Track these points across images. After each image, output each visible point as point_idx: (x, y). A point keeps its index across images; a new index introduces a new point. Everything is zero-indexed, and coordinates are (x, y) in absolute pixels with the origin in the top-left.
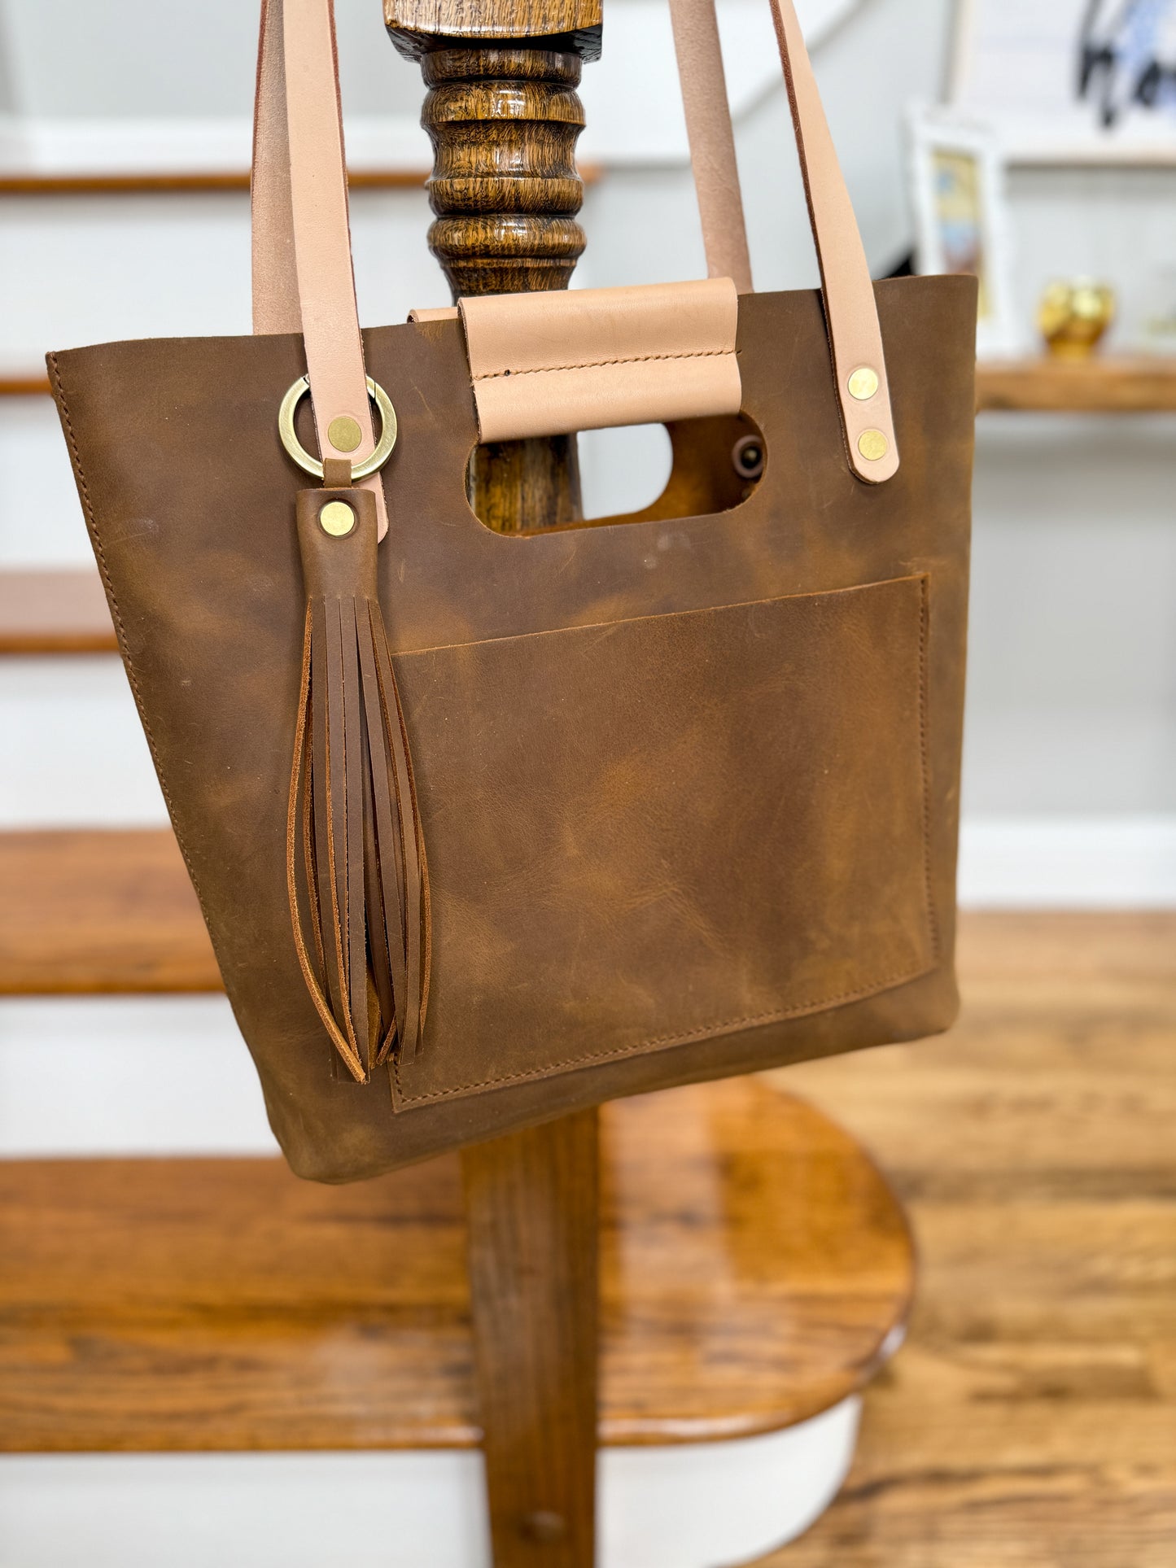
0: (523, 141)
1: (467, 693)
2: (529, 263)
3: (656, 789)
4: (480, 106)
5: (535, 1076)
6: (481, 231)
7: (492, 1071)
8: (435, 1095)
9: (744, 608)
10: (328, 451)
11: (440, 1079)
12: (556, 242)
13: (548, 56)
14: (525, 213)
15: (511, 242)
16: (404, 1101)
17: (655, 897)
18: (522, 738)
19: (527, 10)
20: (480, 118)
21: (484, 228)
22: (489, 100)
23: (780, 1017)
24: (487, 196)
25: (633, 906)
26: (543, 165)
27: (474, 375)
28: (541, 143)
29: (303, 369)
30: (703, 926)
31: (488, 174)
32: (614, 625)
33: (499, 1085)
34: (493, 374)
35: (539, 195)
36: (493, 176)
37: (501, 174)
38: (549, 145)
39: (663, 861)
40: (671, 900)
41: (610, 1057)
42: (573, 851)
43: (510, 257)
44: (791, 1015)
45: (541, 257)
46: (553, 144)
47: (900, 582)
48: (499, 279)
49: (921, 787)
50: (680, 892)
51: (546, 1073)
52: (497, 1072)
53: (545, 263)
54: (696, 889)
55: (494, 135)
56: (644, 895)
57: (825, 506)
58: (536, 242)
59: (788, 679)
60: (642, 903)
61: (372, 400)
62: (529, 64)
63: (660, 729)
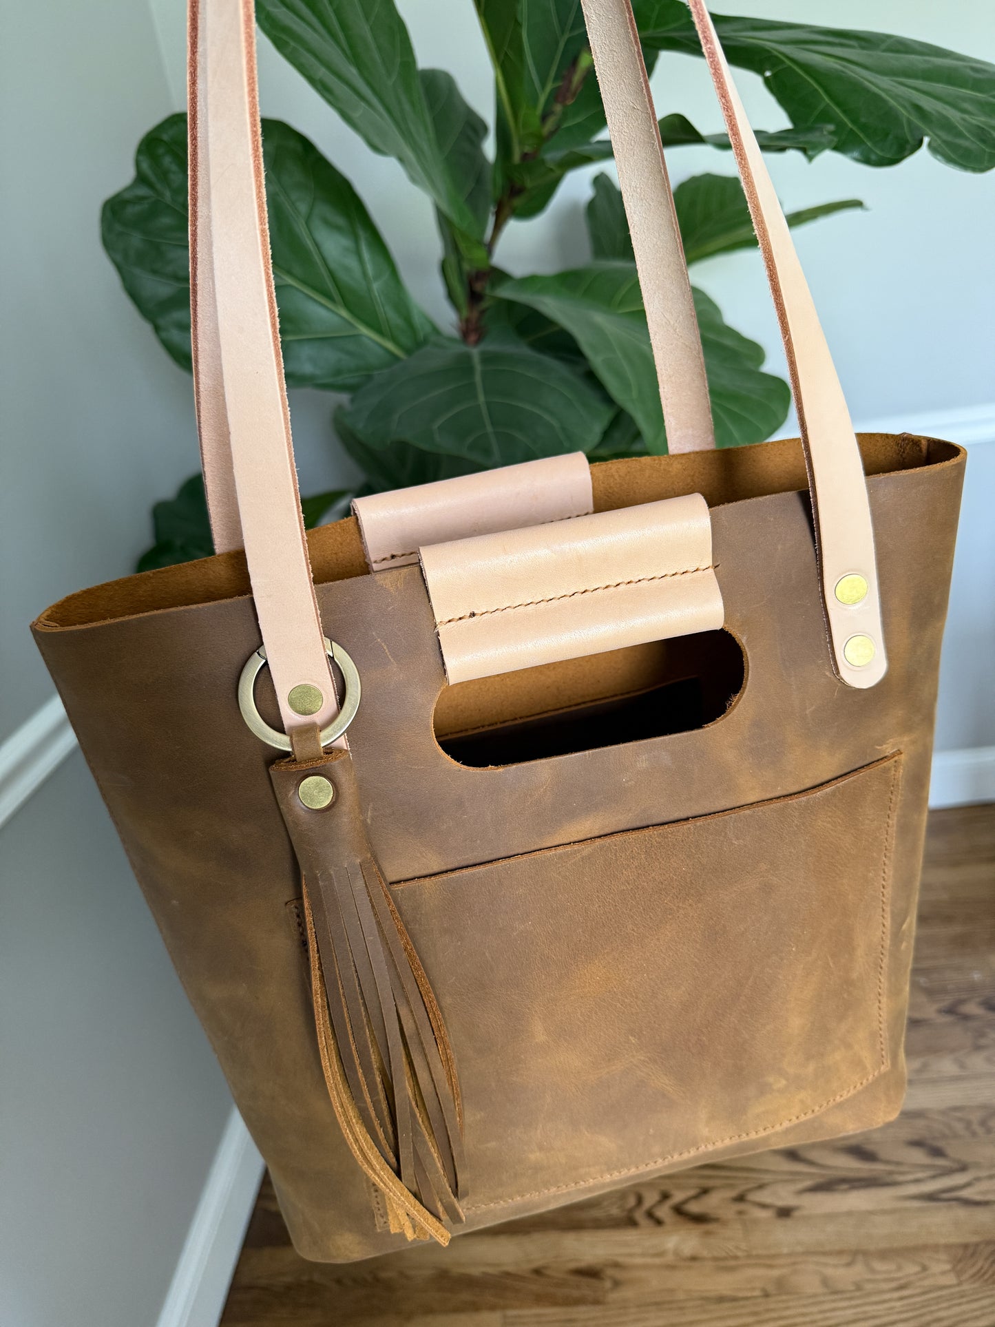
1: (433, 921)
3: (627, 981)
10: (290, 717)
17: (622, 1066)
18: (490, 952)
25: (599, 1075)
27: (438, 620)
29: (259, 646)
30: (667, 1082)
34: (458, 618)
39: (630, 1037)
40: (637, 1066)
42: (541, 1037)
50: (647, 1059)
54: (663, 1056)
56: (611, 1066)
57: (808, 712)
59: (762, 876)
60: (608, 1073)
61: (331, 659)
63: (633, 930)
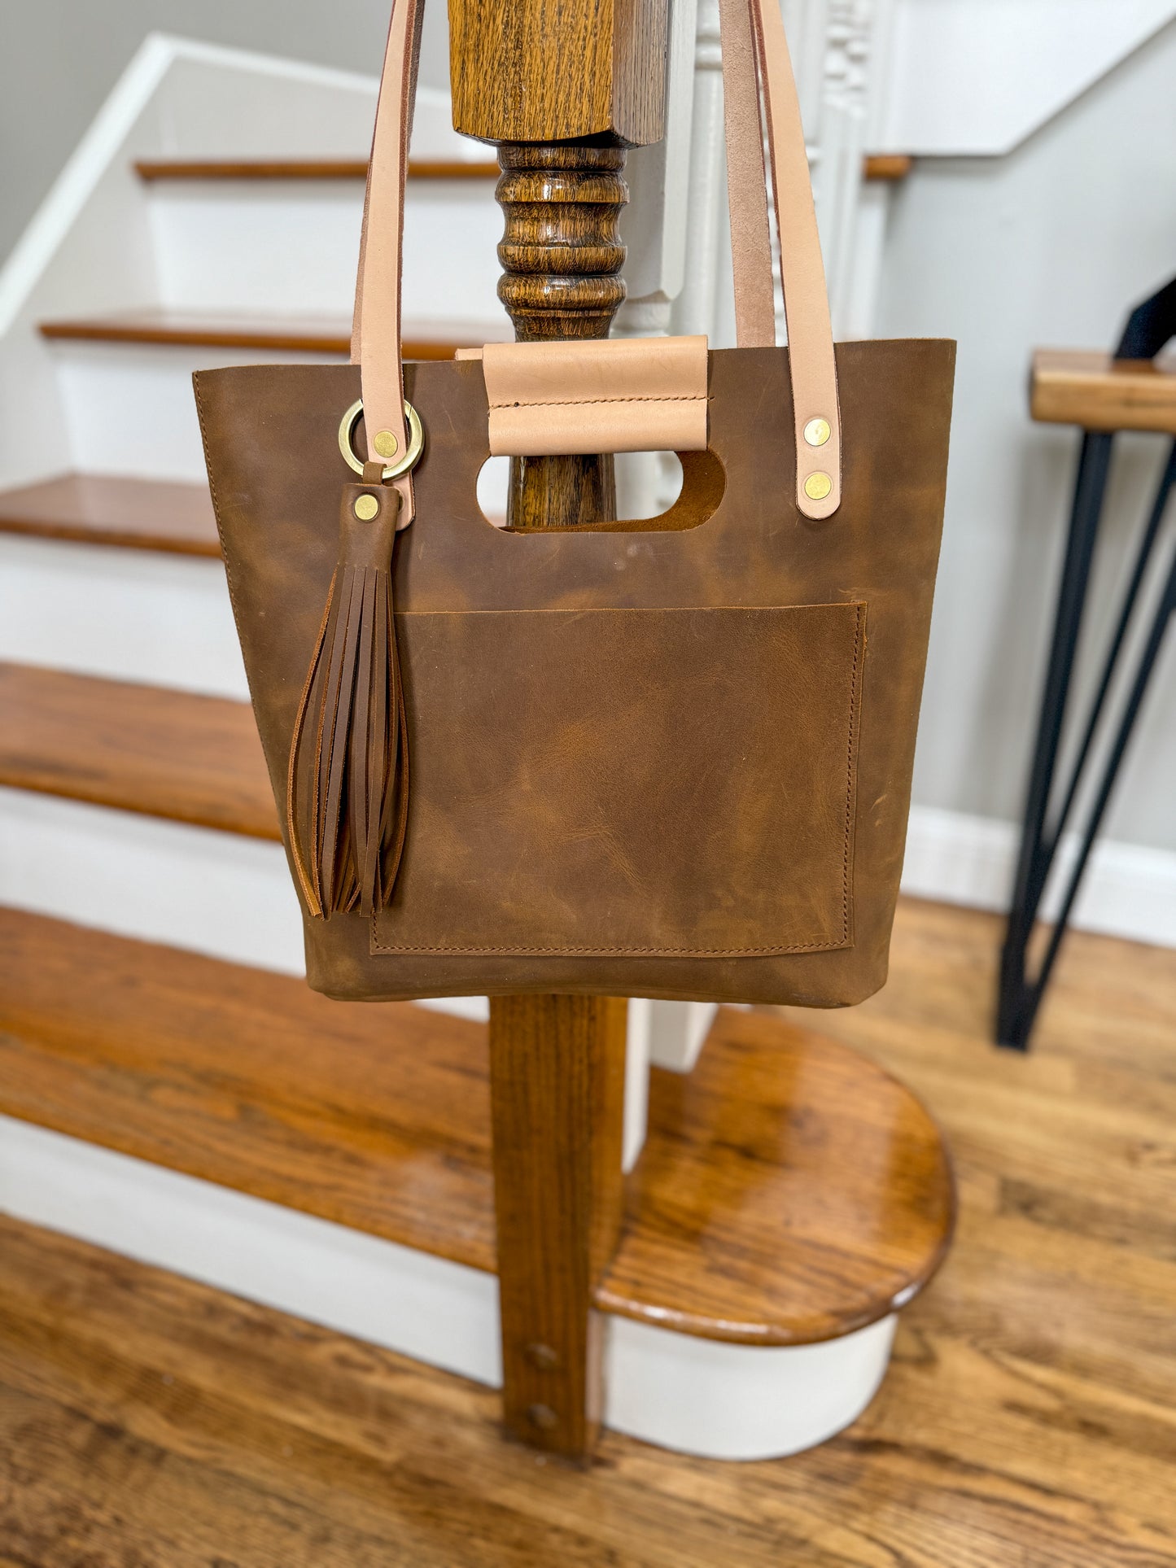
0: (558, 218)
1: (455, 650)
2: (560, 314)
4: (523, 191)
5: (473, 952)
6: (522, 288)
7: (443, 940)
8: (400, 948)
9: (688, 612)
10: (374, 457)
11: (405, 938)
12: (582, 298)
13: (580, 151)
14: (558, 274)
15: (543, 297)
16: (378, 947)
17: (589, 835)
18: (495, 691)
19: (554, 118)
20: (523, 200)
21: (525, 286)
22: (530, 187)
23: (684, 954)
24: (527, 261)
25: (570, 838)
26: (574, 236)
27: (490, 405)
28: (574, 219)
29: (359, 396)
30: (627, 866)
31: (530, 244)
32: (582, 612)
33: (447, 953)
34: (506, 405)
35: (567, 262)
36: (532, 246)
37: (539, 244)
38: (581, 220)
39: (599, 807)
40: (603, 840)
41: (535, 953)
42: (527, 787)
43: (543, 308)
44: (693, 954)
45: (571, 310)
46: (585, 219)
47: (837, 607)
48: (538, 325)
49: (844, 787)
50: (612, 835)
51: (482, 953)
52: (446, 942)
53: (574, 315)
54: (625, 835)
55: (535, 213)
56: (582, 832)
57: (771, 534)
58: (564, 298)
59: (718, 676)
60: (578, 838)
61: (406, 420)
62: (562, 159)
63: (610, 701)
